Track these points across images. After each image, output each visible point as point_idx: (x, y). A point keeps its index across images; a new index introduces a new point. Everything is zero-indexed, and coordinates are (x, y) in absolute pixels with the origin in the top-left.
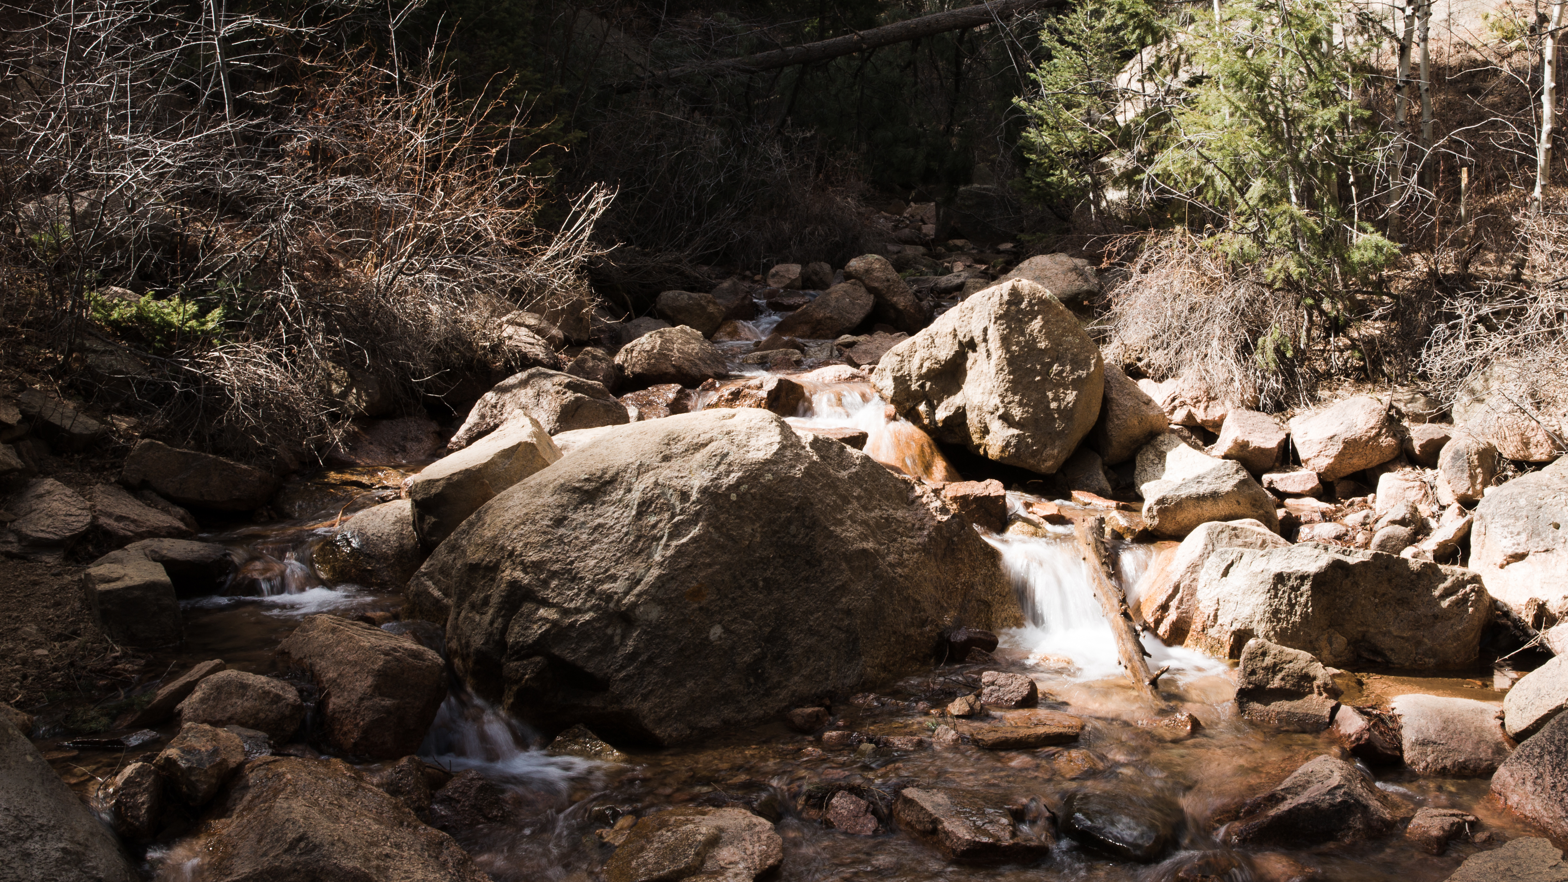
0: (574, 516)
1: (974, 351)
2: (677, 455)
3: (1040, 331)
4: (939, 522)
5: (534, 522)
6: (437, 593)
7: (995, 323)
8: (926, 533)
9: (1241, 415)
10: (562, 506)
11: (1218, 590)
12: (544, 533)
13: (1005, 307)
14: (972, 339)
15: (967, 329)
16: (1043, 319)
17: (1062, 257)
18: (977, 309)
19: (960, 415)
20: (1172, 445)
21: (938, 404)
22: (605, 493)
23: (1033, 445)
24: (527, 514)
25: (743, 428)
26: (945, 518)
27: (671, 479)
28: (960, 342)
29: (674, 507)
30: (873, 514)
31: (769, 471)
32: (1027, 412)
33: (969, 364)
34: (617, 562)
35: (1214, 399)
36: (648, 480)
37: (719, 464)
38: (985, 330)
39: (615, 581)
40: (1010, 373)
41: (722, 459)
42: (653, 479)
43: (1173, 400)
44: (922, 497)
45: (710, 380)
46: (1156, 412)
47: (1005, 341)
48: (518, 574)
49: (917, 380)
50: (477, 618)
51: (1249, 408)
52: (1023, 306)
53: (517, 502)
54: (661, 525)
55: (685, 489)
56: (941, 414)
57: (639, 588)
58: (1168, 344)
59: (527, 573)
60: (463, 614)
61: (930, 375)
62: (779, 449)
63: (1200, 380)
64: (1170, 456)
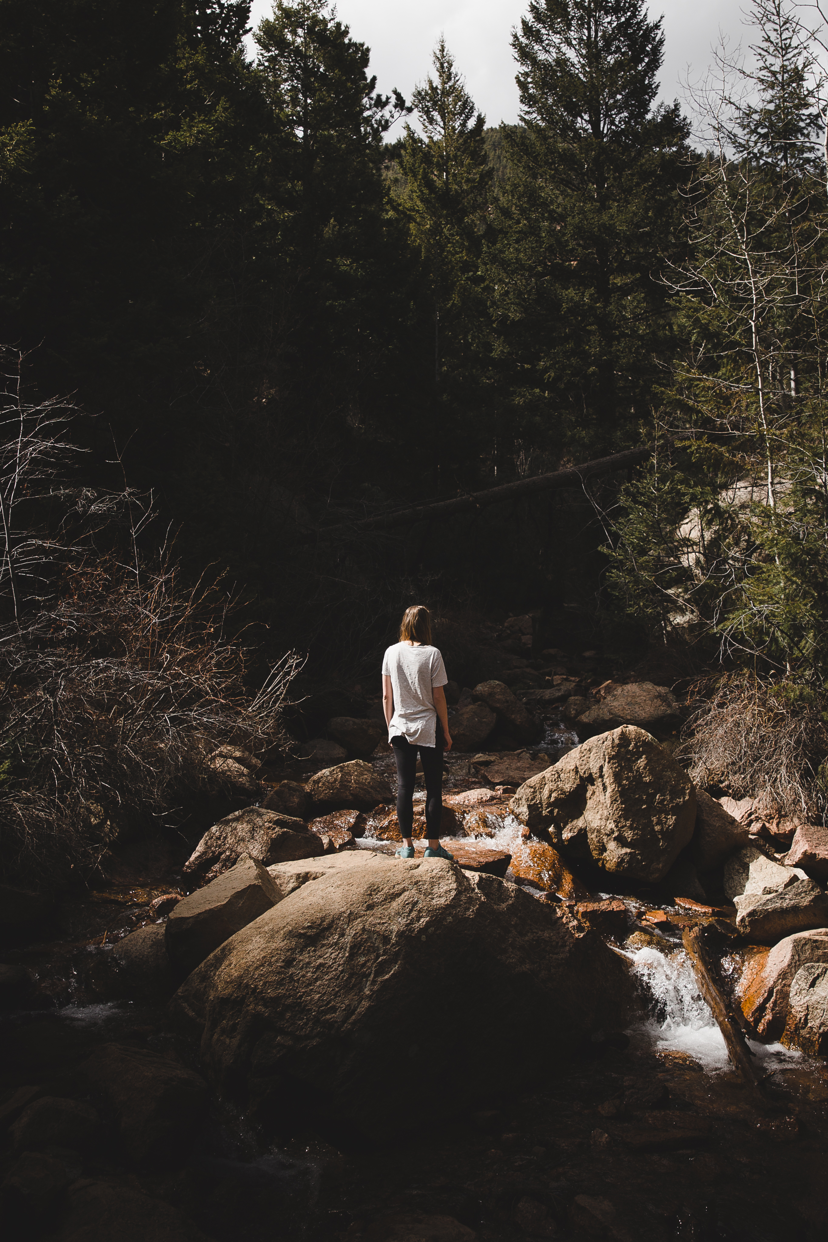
0: (301, 958)
1: (593, 785)
2: (378, 904)
3: (645, 768)
4: (577, 939)
5: (270, 965)
6: (192, 1014)
7: (609, 762)
8: (567, 948)
9: (807, 830)
10: (291, 949)
11: (807, 998)
12: (279, 973)
13: (616, 749)
14: (591, 774)
15: (587, 767)
16: (646, 758)
17: (649, 686)
18: (594, 751)
19: (583, 834)
20: (753, 858)
21: (564, 827)
22: (324, 938)
23: (642, 861)
24: (264, 957)
25: (427, 878)
26: (582, 935)
27: (375, 925)
28: (581, 777)
29: (378, 948)
30: (527, 938)
31: (449, 915)
32: (637, 834)
33: (588, 794)
34: (336, 995)
35: (785, 816)
36: (358, 925)
37: (411, 911)
38: (601, 768)
39: (335, 1012)
40: (622, 803)
41: (413, 907)
42: (360, 927)
43: (750, 815)
44: (562, 917)
45: (381, 806)
46: (739, 831)
47: (617, 777)
48: (260, 1008)
49: (547, 808)
50: (228, 1040)
51: (813, 824)
52: (631, 748)
53: (256, 946)
54: (369, 964)
55: (387, 933)
56: (566, 835)
57: (354, 1017)
58: (744, 769)
59: (267, 1007)
60: (216, 1036)
61: (557, 803)
62: (456, 895)
63: (772, 801)
64: (752, 867)
